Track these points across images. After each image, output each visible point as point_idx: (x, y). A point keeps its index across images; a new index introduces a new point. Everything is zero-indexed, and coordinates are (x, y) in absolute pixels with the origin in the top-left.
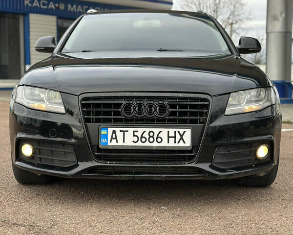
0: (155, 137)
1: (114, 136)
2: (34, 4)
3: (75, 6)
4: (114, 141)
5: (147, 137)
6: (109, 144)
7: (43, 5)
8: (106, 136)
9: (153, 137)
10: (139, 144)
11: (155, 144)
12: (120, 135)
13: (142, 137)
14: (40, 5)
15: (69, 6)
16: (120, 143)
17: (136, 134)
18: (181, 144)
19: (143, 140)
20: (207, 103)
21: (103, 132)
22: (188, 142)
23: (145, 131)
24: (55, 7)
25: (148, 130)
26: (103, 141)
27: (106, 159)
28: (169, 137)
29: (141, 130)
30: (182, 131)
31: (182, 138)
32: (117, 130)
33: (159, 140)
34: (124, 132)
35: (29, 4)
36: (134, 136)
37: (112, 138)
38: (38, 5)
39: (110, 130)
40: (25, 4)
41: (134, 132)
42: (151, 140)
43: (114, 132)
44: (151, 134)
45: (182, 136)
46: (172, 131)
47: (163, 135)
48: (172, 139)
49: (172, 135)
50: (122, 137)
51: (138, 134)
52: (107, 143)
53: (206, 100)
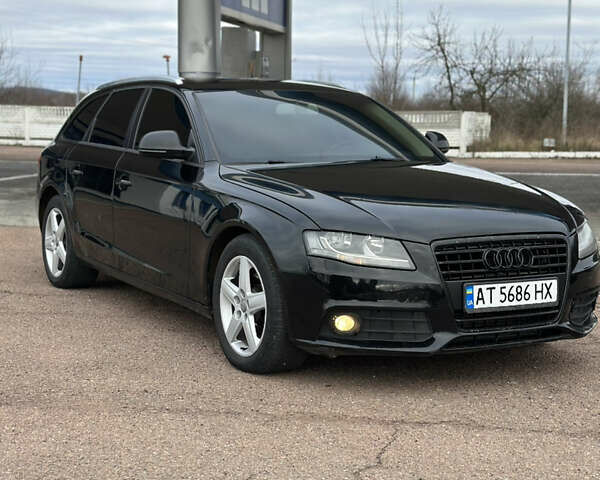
0: (523, 293)
1: (480, 296)
4: (481, 302)
5: (515, 294)
6: (476, 307)
8: (472, 295)
9: (520, 293)
10: (507, 304)
11: (523, 302)
12: (486, 294)
13: (509, 294)
16: (488, 304)
17: (503, 290)
18: (548, 300)
19: (511, 298)
21: (469, 292)
22: (554, 299)
23: (512, 287)
25: (516, 285)
26: (469, 303)
27: (473, 326)
28: (536, 292)
29: (508, 286)
30: (548, 282)
31: (548, 292)
32: (484, 287)
33: (527, 296)
34: (491, 289)
36: (502, 293)
37: (478, 299)
39: (476, 288)
41: (501, 288)
42: (519, 297)
43: (480, 290)
44: (519, 290)
45: (548, 289)
46: (539, 283)
47: (531, 290)
48: (539, 295)
49: (539, 289)
50: (489, 296)
51: (506, 291)
52: (472, 306)
53: (562, 241)
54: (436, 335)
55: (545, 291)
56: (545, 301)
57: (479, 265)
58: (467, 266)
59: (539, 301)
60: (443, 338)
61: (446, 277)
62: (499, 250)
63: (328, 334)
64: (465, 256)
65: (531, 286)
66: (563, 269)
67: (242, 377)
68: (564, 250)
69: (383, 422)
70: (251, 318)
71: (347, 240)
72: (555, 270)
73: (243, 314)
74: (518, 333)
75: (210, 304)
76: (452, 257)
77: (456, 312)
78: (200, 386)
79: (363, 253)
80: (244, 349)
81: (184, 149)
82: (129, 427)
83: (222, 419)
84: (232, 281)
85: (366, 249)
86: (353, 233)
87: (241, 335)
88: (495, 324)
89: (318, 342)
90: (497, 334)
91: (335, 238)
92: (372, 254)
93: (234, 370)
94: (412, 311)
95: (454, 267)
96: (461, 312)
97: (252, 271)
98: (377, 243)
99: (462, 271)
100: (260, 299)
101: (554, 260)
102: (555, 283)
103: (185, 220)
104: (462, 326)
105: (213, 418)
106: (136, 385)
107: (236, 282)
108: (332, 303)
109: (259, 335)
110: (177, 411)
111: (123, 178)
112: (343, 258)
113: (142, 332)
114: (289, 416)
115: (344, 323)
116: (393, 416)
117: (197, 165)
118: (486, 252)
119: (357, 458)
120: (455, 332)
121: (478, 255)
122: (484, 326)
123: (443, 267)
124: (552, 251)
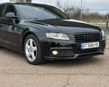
4: (84, 47)
6: (83, 48)
8: (82, 46)
10: (89, 47)
11: (92, 47)
13: (90, 45)
18: (97, 46)
19: (90, 46)
21: (82, 45)
22: (98, 46)
25: (91, 43)
27: (82, 52)
29: (89, 43)
31: (97, 45)
32: (85, 44)
39: (83, 44)
43: (84, 44)
46: (95, 43)
47: (94, 44)
48: (95, 45)
49: (95, 44)
50: (86, 46)
51: (89, 45)
52: (82, 48)
53: (99, 34)
54: (75, 55)
55: (97, 44)
56: (97, 47)
57: (83, 39)
58: (81, 39)
59: (96, 47)
60: (76, 55)
61: (77, 42)
62: (87, 36)
63: (51, 55)
64: (80, 37)
65: (94, 43)
66: (100, 40)
67: (31, 66)
68: (100, 36)
69: (65, 74)
70: (33, 53)
71: (55, 34)
72: (98, 40)
73: (31, 52)
74: (91, 54)
75: (23, 50)
76: (78, 37)
77: (79, 49)
78: (22, 68)
79: (58, 37)
80: (31, 60)
81: (15, 16)
82: (8, 78)
83: (29, 75)
84: (28, 45)
85: (59, 36)
86: (56, 32)
87: (31, 57)
88: (87, 52)
89: (49, 57)
90: (87, 54)
91: (52, 34)
92: (60, 37)
93: (29, 64)
94: (70, 49)
95: (79, 39)
96: (80, 49)
97: (33, 42)
98: (61, 35)
99: (80, 40)
100: (35, 48)
101: (98, 38)
102: (98, 43)
103: (14, 33)
104: (80, 52)
105: (27, 75)
106: (8, 69)
107: (29, 45)
108: (52, 48)
109: (35, 56)
110: (19, 74)
111: (2, 24)
112: (54, 38)
113: (7, 57)
114: (44, 74)
115: (55, 53)
116: (67, 73)
117: (18, 20)
118: (85, 36)
119: (63, 83)
120: (79, 54)
121: (83, 37)
122: (85, 52)
123: (76, 40)
124: (98, 36)
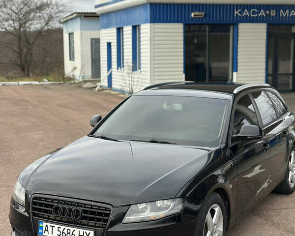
0: (71, 233)
1: (47, 229)
2: (244, 14)
3: (288, 11)
4: (47, 232)
5: (66, 233)
6: (44, 234)
7: (253, 14)
9: (69, 233)
12: (50, 229)
13: (63, 232)
14: (250, 14)
15: (281, 11)
19: (64, 235)
20: (108, 212)
21: (41, 225)
23: (65, 229)
24: (266, 14)
25: (67, 228)
26: (40, 231)
29: (62, 227)
30: (88, 232)
32: (49, 225)
34: (52, 227)
35: (239, 14)
36: (58, 231)
37: (45, 230)
38: (248, 14)
39: (45, 224)
40: (235, 15)
41: (58, 228)
42: (68, 235)
43: (47, 226)
44: (69, 231)
47: (76, 234)
49: (81, 234)
51: (61, 230)
58: (46, 211)
61: (34, 215)
62: (61, 206)
65: (76, 231)
76: (41, 205)
95: (40, 210)
102: (92, 233)
118: (55, 205)
123: (34, 209)
